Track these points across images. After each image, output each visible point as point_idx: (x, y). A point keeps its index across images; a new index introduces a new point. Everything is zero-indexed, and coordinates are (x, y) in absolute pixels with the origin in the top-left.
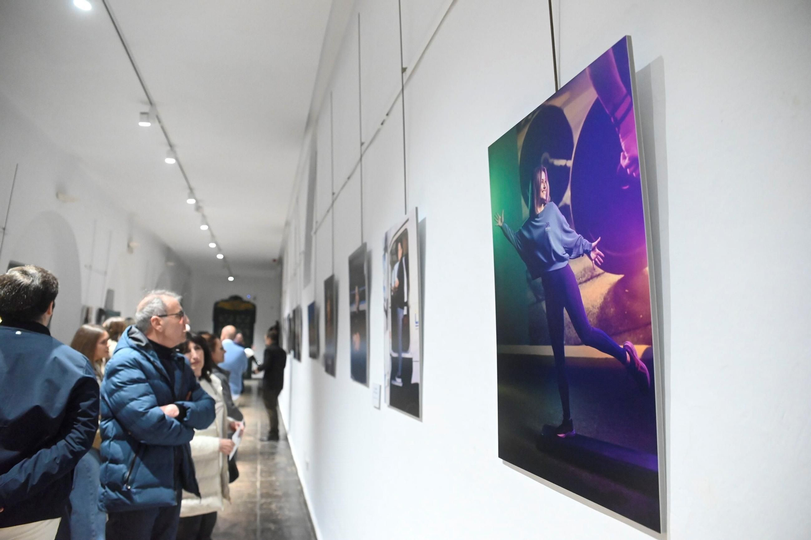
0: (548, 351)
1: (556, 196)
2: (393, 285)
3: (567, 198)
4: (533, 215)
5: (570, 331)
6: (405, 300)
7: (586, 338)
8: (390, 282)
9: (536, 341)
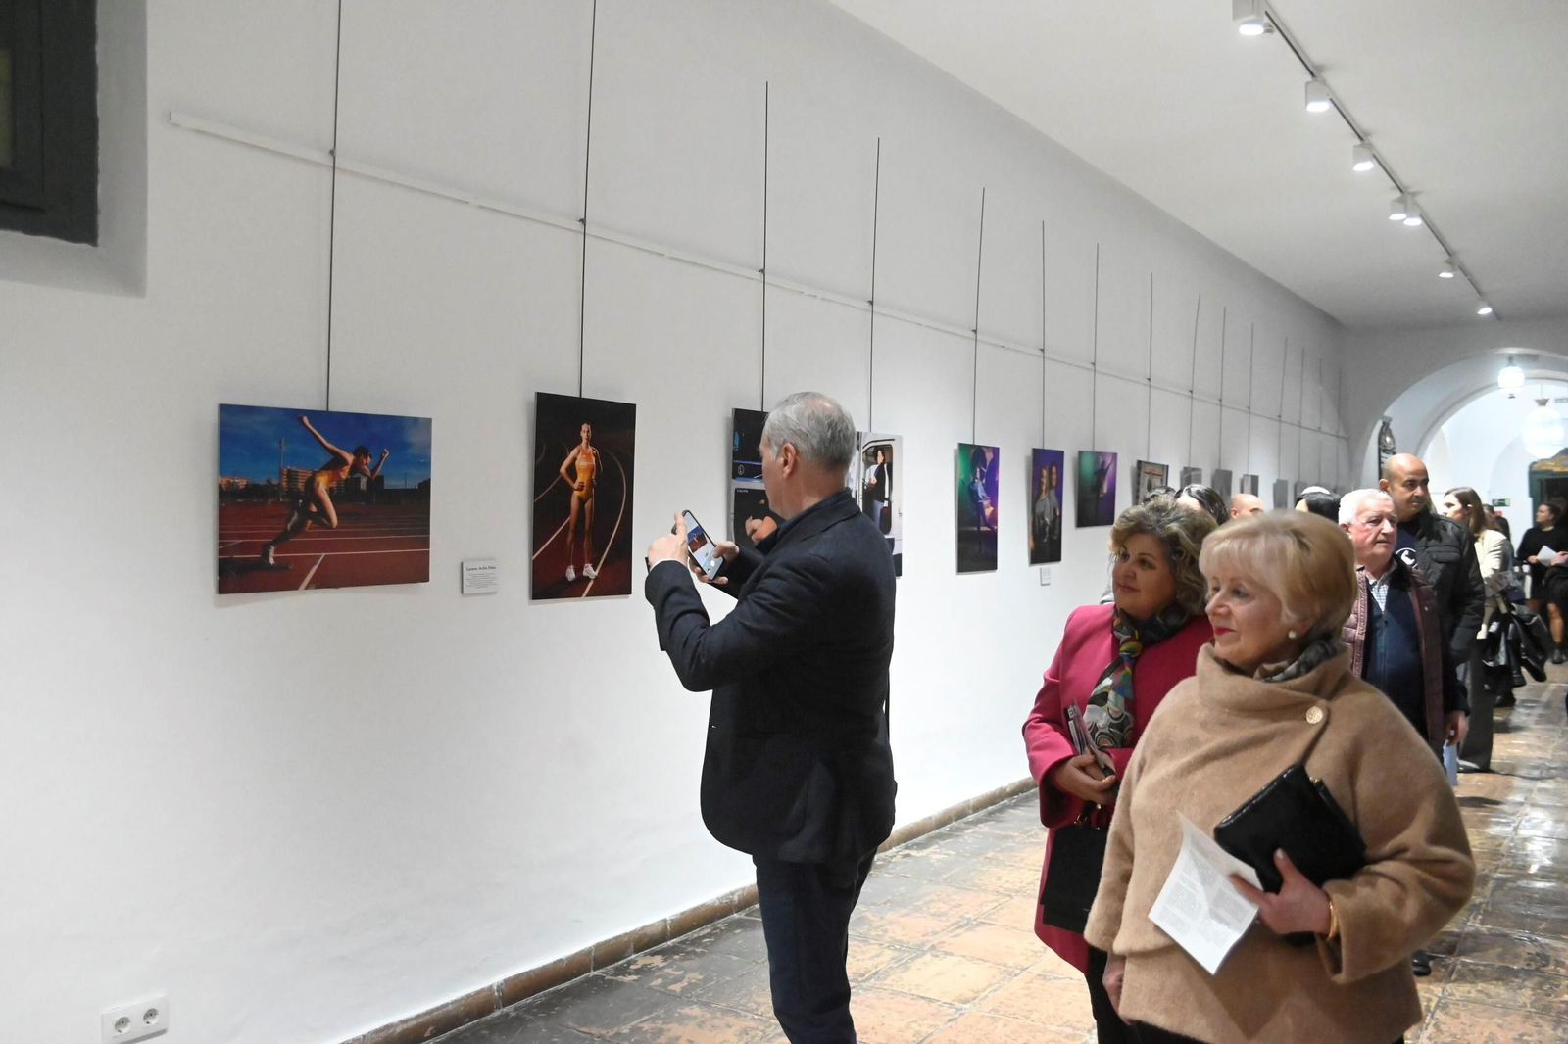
0: (976, 529)
1: (981, 479)
2: (867, 481)
3: (984, 481)
4: (974, 482)
5: (982, 522)
6: (887, 496)
7: (986, 525)
8: (862, 476)
9: (973, 525)
